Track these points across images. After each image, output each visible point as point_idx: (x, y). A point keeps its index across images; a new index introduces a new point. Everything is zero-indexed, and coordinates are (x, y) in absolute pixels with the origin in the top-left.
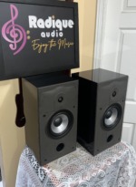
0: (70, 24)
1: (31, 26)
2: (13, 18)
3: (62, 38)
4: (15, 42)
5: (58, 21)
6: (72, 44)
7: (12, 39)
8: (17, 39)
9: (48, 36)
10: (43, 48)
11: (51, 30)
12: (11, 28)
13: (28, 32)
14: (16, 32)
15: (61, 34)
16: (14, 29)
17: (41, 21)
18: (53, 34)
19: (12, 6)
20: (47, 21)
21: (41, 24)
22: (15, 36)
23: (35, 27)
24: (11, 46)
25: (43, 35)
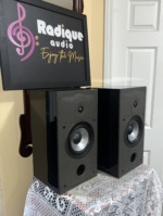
0: (79, 36)
1: (39, 32)
2: (21, 19)
3: (73, 50)
4: (23, 46)
5: (68, 31)
6: (82, 58)
7: (19, 43)
8: (25, 43)
9: (58, 45)
10: (53, 58)
11: (60, 39)
12: (18, 30)
13: (37, 37)
14: (24, 35)
15: (71, 46)
16: (21, 32)
17: (50, 27)
18: (63, 45)
19: (19, 5)
20: (56, 29)
21: (50, 31)
23: (44, 33)
24: (18, 50)
25: (52, 43)
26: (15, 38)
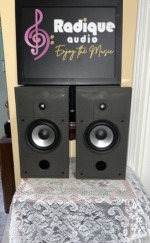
1: (56, 31)
2: (37, 23)
3: (96, 45)
4: (37, 47)
5: (92, 24)
6: (111, 52)
7: (34, 44)
10: (69, 55)
12: (34, 33)
13: (52, 37)
14: (39, 36)
15: (95, 40)
16: (37, 34)
17: (69, 24)
18: (83, 40)
19: (37, 11)
20: (76, 24)
21: (69, 27)
22: (38, 41)
23: (61, 31)
24: (32, 51)
25: (70, 40)
26: (31, 41)
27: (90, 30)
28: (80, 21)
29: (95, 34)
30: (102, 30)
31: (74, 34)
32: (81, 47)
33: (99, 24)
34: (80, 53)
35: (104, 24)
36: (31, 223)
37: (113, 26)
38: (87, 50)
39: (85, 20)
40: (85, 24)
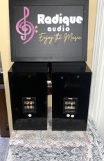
1: (39, 23)
2: (25, 17)
3: (69, 33)
5: (66, 18)
6: (80, 38)
7: (23, 32)
8: (27, 32)
9: (54, 30)
10: (49, 40)
11: (58, 25)
12: (23, 24)
13: (36, 27)
15: (68, 29)
16: (25, 25)
17: (48, 18)
18: (59, 29)
19: (25, 8)
20: (54, 18)
21: (48, 20)
23: (43, 23)
24: (22, 37)
25: (49, 29)
27: (65, 22)
28: (57, 15)
29: (68, 25)
30: (73, 22)
31: (52, 25)
32: (58, 35)
33: (71, 17)
34: (57, 38)
35: (75, 17)
36: (21, 157)
37: (82, 19)
38: (62, 36)
39: (61, 14)
40: (61, 18)
